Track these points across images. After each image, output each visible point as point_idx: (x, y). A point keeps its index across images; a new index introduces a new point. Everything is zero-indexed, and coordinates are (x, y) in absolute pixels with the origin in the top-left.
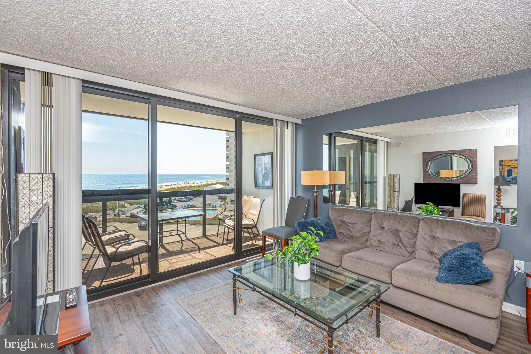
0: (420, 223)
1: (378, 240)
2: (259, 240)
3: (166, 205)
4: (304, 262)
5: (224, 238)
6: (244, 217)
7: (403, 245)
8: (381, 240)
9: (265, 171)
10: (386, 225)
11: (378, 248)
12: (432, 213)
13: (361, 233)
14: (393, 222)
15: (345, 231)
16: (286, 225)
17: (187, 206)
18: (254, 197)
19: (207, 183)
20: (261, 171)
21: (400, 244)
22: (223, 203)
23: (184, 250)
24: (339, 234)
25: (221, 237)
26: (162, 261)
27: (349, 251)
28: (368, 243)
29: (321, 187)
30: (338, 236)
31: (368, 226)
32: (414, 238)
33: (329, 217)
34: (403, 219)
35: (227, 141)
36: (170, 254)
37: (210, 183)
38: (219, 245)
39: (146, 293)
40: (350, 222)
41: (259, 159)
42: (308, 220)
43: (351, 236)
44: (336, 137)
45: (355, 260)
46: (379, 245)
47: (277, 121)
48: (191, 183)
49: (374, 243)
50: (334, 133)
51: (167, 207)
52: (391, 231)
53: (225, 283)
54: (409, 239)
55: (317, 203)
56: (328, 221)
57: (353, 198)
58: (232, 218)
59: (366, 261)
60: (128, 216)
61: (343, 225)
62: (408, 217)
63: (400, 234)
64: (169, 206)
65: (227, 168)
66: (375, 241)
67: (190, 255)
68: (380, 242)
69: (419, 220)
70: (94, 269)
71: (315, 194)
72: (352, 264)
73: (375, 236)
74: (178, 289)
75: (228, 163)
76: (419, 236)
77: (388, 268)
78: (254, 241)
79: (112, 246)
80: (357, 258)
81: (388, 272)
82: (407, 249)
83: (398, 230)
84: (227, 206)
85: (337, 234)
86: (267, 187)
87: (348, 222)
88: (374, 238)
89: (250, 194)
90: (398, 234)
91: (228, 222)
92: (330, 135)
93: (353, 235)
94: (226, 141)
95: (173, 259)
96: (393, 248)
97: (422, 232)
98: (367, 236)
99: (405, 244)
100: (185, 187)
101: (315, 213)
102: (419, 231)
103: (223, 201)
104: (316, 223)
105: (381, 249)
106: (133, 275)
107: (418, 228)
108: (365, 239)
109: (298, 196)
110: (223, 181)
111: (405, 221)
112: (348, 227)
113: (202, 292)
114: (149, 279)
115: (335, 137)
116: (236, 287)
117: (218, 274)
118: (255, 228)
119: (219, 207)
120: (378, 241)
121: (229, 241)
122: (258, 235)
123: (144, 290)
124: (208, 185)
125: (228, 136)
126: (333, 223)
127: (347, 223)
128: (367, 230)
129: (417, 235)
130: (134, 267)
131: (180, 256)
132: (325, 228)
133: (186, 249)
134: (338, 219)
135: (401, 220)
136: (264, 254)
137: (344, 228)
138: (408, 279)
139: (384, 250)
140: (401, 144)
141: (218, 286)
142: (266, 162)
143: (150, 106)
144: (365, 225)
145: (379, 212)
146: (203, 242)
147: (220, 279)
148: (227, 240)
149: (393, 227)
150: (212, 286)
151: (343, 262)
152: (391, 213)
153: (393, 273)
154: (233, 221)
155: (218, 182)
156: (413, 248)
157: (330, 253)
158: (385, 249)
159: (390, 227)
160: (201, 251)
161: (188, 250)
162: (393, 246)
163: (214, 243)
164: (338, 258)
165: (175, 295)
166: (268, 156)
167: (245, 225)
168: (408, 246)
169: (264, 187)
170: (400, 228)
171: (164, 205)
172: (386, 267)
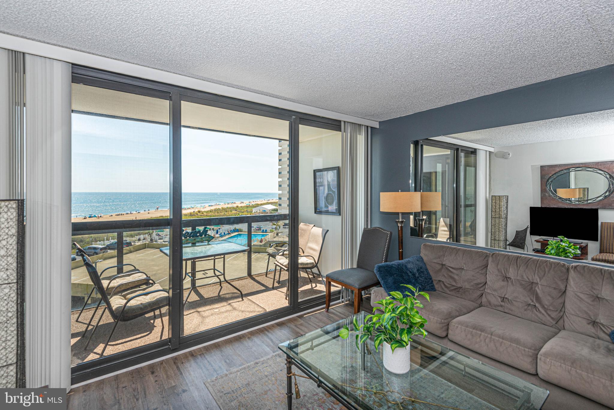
0: (570, 274)
1: (499, 297)
2: (320, 282)
3: (200, 236)
4: (400, 343)
5: (274, 279)
6: (301, 253)
7: (543, 307)
8: (506, 296)
9: (328, 191)
10: (512, 273)
11: (500, 308)
12: (566, 252)
13: (472, 284)
14: (525, 271)
15: (447, 280)
16: (359, 266)
17: (233, 230)
18: (314, 226)
19: (256, 203)
20: (323, 191)
21: (537, 305)
22: (274, 227)
23: (222, 296)
24: (437, 284)
25: (271, 277)
26: (193, 313)
27: (457, 314)
28: (484, 299)
29: (406, 215)
30: (436, 286)
31: (481, 274)
32: (560, 296)
33: (422, 258)
34: (540, 266)
35: (280, 154)
36: (204, 302)
37: (259, 203)
38: (267, 289)
39: (164, 367)
40: (453, 266)
41: (320, 175)
42: (393, 263)
43: (455, 287)
44: (424, 147)
45: (471, 330)
46: (503, 304)
47: (346, 123)
48: (238, 204)
49: (493, 301)
50: (421, 140)
51: (202, 239)
52: (521, 285)
53: (275, 353)
54: (553, 298)
55: (402, 237)
56: (421, 264)
57: (443, 226)
58: (285, 253)
59: (489, 334)
60: (166, 242)
61: (443, 270)
62: (548, 264)
63: (537, 288)
64: (204, 237)
65: (280, 186)
66: (495, 297)
67: (230, 304)
68: (503, 299)
69: (568, 269)
70: (99, 324)
71: (400, 225)
72: (466, 336)
73: (495, 290)
74: (208, 362)
75: (281, 180)
76: (570, 293)
77: (529, 349)
78: (314, 285)
79: (123, 296)
80: (475, 327)
81: (531, 356)
82: (549, 313)
83: (532, 283)
84: (280, 231)
85: (435, 283)
86: (332, 213)
87: (451, 266)
88: (494, 293)
89: (308, 222)
90: (534, 289)
91: (280, 259)
92: (416, 143)
93: (459, 285)
94: (278, 154)
95: (207, 310)
96: (525, 310)
97: (575, 288)
98: (482, 289)
99: (546, 305)
100: (231, 207)
101: (399, 251)
102: (568, 285)
103: (274, 224)
104: (404, 268)
105: (506, 311)
106: (151, 334)
107: (567, 282)
108: (479, 293)
109: (373, 226)
110: (275, 201)
111: (545, 269)
112: (450, 274)
113: (242, 369)
114: (169, 345)
115: (422, 146)
116: (291, 373)
117: (265, 338)
118: (316, 268)
119: (270, 231)
120: (501, 297)
121: (281, 284)
122: (319, 275)
123: (162, 362)
124: (257, 205)
125: (281, 148)
126: (428, 267)
127: (450, 268)
128: (481, 280)
129: (565, 292)
130: (154, 322)
131: (216, 306)
132: (417, 275)
133: (225, 294)
134: (435, 261)
135: (538, 268)
136: (328, 306)
137: (444, 276)
138: (569, 372)
139: (510, 312)
140: (509, 154)
141: (265, 358)
142: (330, 179)
143: (171, 102)
144: (478, 272)
145: (499, 255)
146: (248, 285)
147: (268, 346)
148: (279, 282)
149: (525, 277)
150: (257, 359)
151: (450, 332)
152: (518, 256)
153: (540, 359)
154: (286, 258)
155: (269, 201)
156: (559, 313)
157: (430, 316)
158: (512, 310)
159: (518, 278)
160: (244, 298)
161: (227, 296)
162: (526, 307)
163: (262, 287)
164: (444, 325)
165: (203, 373)
166: (333, 172)
167: (302, 264)
168: (551, 308)
169: (327, 212)
170: (536, 279)
171: (198, 236)
172: (525, 347)
